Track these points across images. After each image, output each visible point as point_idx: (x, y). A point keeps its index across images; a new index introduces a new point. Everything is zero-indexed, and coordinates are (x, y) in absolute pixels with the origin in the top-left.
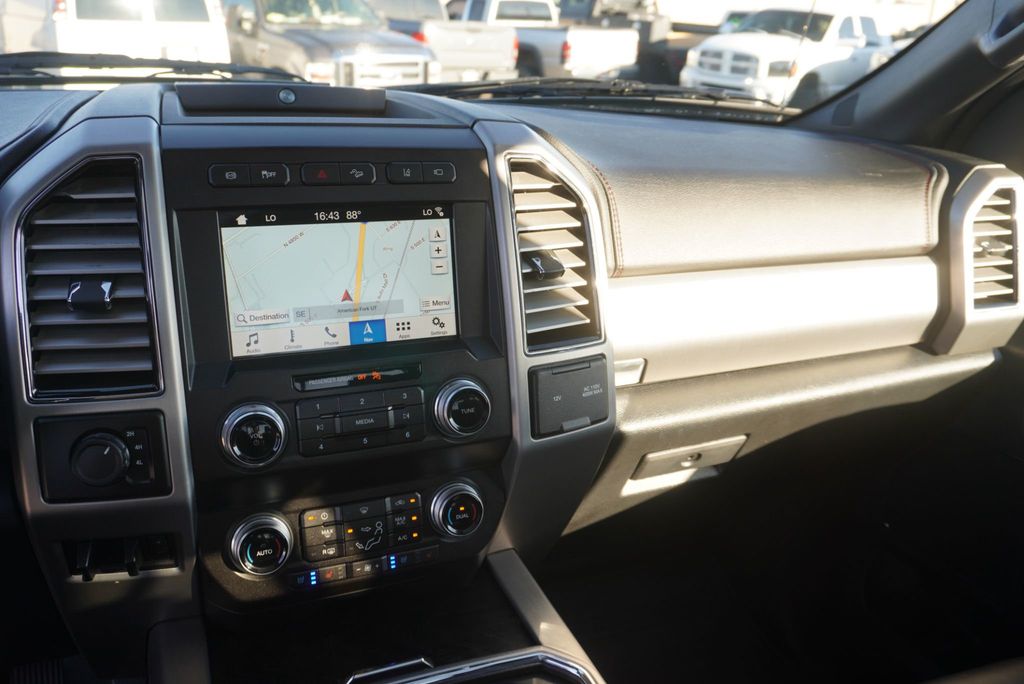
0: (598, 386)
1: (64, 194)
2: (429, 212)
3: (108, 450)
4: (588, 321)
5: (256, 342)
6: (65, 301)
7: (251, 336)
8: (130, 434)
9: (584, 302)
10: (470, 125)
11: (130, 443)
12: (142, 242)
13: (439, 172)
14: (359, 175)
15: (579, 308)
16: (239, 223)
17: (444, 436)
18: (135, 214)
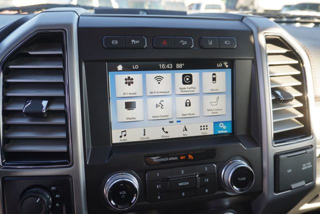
0: (310, 163)
1: (25, 51)
2: (220, 65)
3: (39, 200)
4: (303, 126)
5: (125, 135)
6: (22, 111)
7: (122, 132)
8: (53, 188)
9: (301, 115)
10: (241, 19)
11: (52, 194)
12: (64, 79)
13: (228, 42)
14: (185, 43)
15: (298, 119)
16: (119, 69)
17: (226, 191)
18: (62, 63)
